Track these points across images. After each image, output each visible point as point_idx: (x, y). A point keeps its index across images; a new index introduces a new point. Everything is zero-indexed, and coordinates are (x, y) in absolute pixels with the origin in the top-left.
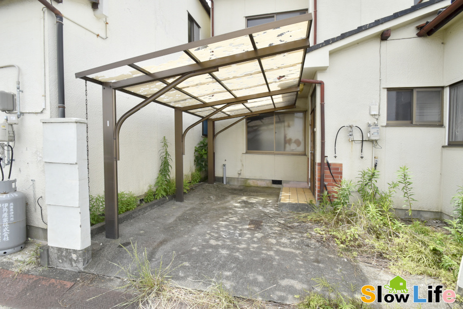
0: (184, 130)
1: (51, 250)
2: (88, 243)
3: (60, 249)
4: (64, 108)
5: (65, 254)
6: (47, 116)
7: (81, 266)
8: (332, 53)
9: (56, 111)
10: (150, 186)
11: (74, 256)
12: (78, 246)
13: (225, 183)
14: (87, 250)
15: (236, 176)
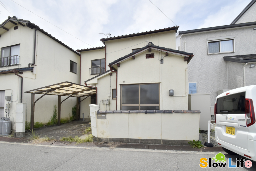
0: (61, 102)
1: (16, 133)
2: (24, 131)
3: (18, 133)
4: (22, 100)
5: (19, 133)
6: (17, 102)
7: (22, 136)
8: (98, 79)
9: (20, 101)
10: (49, 121)
11: (21, 134)
12: (22, 132)
13: (83, 121)
14: (23, 133)
15: (87, 118)
